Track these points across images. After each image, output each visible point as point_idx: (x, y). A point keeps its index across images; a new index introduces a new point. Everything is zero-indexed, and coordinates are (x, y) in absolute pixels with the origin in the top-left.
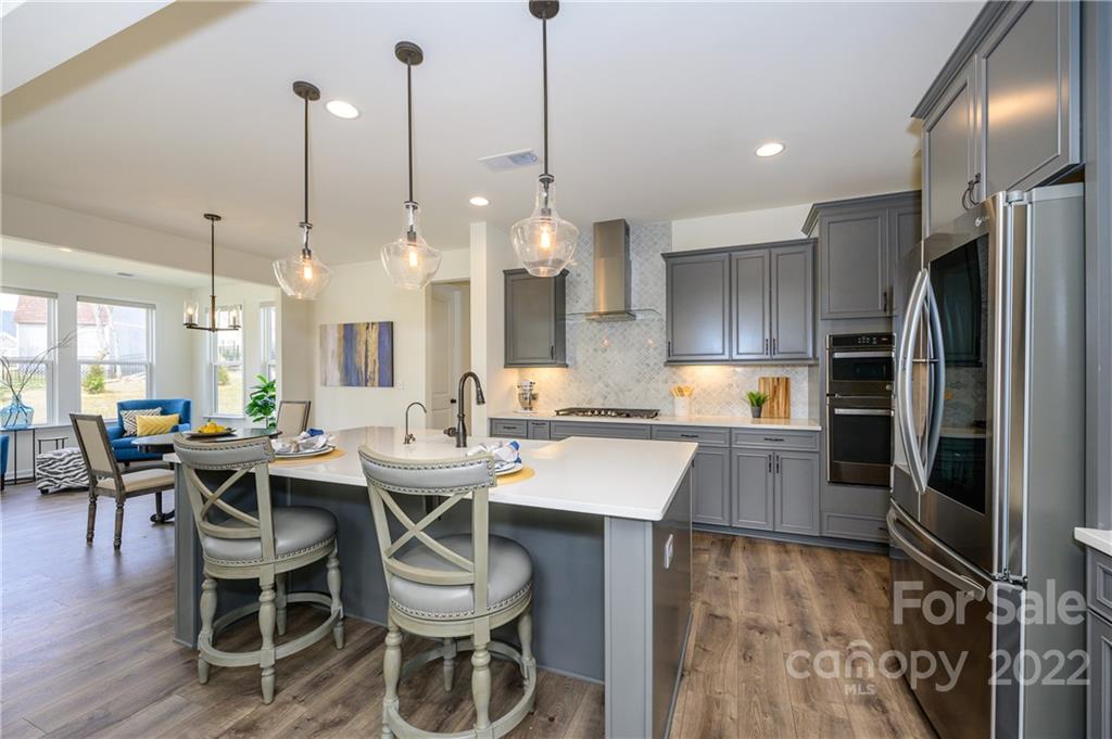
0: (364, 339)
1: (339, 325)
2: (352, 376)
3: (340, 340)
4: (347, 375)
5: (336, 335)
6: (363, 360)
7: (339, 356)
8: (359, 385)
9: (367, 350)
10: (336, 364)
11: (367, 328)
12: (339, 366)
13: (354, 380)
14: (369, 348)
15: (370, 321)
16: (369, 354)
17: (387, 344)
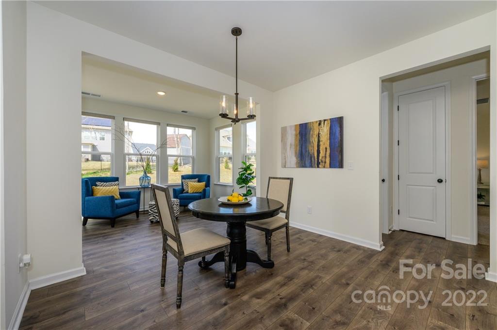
0: (316, 133)
1: (296, 125)
2: (306, 159)
3: (296, 135)
4: (301, 160)
5: (294, 132)
8: (311, 166)
9: (319, 141)
10: (294, 152)
11: (320, 124)
12: (296, 153)
13: (308, 163)
14: (321, 139)
15: (322, 119)
16: (321, 143)
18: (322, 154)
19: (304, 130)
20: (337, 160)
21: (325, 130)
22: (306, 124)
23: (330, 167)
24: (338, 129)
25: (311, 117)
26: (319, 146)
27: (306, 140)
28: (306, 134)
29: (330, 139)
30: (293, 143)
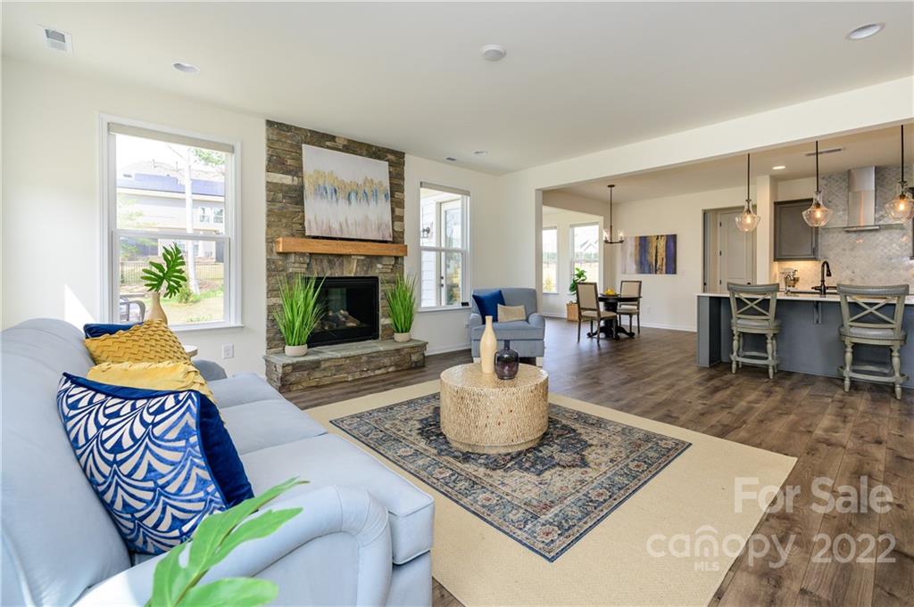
0: (654, 245)
2: (645, 266)
3: (636, 246)
5: (634, 243)
6: (654, 258)
7: (636, 255)
9: (657, 252)
10: (634, 260)
13: (647, 269)
16: (659, 254)
17: (672, 248)
18: (659, 263)
19: (643, 242)
20: (671, 267)
21: (662, 243)
22: (645, 237)
23: (666, 273)
24: (672, 244)
25: (650, 232)
26: (656, 256)
27: (645, 251)
28: (645, 245)
29: (666, 251)
30: (633, 251)
